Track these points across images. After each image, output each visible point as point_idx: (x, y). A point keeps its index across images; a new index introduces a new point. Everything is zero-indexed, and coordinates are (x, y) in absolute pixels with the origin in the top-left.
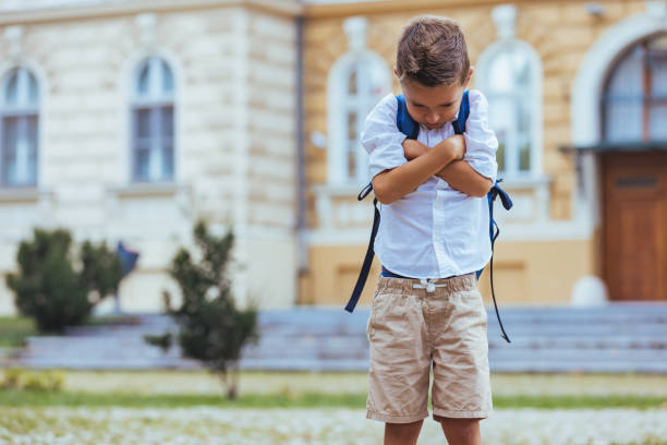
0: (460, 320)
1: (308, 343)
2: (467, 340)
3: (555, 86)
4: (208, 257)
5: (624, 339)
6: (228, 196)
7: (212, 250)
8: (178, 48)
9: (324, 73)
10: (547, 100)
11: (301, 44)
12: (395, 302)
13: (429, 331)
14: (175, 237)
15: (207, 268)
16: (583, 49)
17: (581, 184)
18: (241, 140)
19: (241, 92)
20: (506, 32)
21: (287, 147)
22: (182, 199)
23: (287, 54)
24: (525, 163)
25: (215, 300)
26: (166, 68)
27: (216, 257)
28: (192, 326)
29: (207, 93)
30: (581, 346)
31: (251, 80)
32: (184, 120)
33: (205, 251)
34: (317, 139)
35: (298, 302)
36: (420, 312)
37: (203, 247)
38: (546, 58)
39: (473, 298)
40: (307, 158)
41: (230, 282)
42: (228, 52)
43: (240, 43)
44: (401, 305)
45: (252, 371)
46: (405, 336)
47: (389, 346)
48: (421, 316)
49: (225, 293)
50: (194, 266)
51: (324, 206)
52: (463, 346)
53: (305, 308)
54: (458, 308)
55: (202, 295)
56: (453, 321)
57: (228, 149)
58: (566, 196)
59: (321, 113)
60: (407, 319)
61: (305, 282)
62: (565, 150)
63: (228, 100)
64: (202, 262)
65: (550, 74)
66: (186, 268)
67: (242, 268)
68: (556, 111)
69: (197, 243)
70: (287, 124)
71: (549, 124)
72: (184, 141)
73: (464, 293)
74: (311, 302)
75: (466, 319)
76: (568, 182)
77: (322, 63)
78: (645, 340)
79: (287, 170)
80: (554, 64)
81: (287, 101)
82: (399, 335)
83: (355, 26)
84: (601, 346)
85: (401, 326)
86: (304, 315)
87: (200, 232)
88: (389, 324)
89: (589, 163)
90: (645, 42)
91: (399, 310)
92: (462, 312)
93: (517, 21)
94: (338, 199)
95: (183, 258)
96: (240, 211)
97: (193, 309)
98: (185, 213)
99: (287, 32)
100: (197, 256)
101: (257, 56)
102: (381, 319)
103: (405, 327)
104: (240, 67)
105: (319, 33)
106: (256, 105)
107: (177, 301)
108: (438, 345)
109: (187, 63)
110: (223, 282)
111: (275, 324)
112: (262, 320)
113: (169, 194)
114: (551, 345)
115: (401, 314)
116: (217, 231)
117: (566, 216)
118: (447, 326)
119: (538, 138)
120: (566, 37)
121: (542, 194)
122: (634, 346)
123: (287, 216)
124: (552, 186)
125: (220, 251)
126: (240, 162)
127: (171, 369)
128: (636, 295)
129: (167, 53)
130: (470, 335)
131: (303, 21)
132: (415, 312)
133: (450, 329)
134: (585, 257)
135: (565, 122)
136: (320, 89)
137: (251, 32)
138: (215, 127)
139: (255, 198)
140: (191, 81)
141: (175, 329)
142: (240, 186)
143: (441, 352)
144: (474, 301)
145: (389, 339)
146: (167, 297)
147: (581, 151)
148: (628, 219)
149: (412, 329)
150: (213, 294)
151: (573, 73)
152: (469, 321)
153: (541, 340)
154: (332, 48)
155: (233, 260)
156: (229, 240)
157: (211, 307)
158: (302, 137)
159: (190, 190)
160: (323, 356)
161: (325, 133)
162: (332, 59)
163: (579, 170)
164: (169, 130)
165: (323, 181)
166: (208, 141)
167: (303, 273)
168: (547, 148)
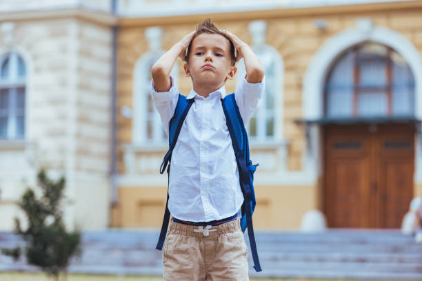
0: (227, 254)
1: (117, 255)
2: (232, 268)
3: (292, 78)
4: (47, 195)
5: (337, 255)
6: (62, 151)
7: (50, 190)
8: (29, 47)
9: (131, 66)
10: (287, 87)
11: (116, 46)
12: (181, 241)
13: (204, 262)
14: (24, 180)
15: (46, 203)
16: (312, 52)
17: (309, 146)
18: (72, 111)
19: (73, 78)
20: (259, 39)
21: (105, 117)
22: (29, 153)
23: (106, 52)
24: (270, 131)
25: (52, 225)
26: (21, 61)
27: (52, 194)
28: (35, 243)
29: (49, 79)
30: (307, 260)
31: (80, 70)
32: (32, 97)
33: (45, 191)
34: (126, 112)
35: (111, 226)
36: (198, 249)
37: (43, 188)
38: (286, 58)
39: (236, 238)
40: (118, 124)
41: (62, 212)
42: (64, 50)
43: (73, 43)
44: (185, 243)
45: (77, 274)
46: (186, 265)
47: (175, 271)
48: (199, 252)
49: (58, 220)
50: (37, 201)
51: (129, 159)
52: (228, 273)
53: (115, 230)
54: (225, 246)
55: (42, 221)
56: (222, 255)
57: (63, 117)
58: (298, 155)
59: (128, 94)
60: (188, 254)
61: (116, 212)
62: (298, 122)
63: (63, 84)
64: (42, 198)
65: (289, 69)
66: (32, 203)
67: (71, 203)
68: (292, 95)
69: (39, 185)
70: (105, 101)
71: (287, 104)
72: (32, 112)
73: (229, 234)
74: (120, 226)
75: (231, 253)
76: (300, 144)
77: (130, 59)
78: (351, 255)
79: (104, 133)
80: (291, 63)
81: (105, 85)
82: (182, 264)
83: (153, 34)
84: (321, 260)
85: (184, 258)
86: (115, 235)
87: (42, 177)
88: (177, 256)
89: (315, 132)
90: (356, 48)
91: (183, 247)
92: (228, 248)
93: (267, 32)
94: (140, 154)
95: (29, 196)
96: (71, 161)
97: (36, 231)
98: (31, 163)
99: (106, 36)
100: (39, 194)
101: (84, 53)
102: (170, 252)
103: (187, 259)
104: (72, 60)
105: (128, 37)
106: (83, 87)
107: (25, 226)
108: (211, 271)
109: (35, 57)
110: (57, 212)
111: (94, 241)
112: (85, 238)
113: (20, 149)
114: (286, 259)
115: (184, 249)
116: (53, 176)
117: (298, 168)
118: (217, 258)
119: (280, 113)
120: (300, 44)
121: (282, 153)
122: (345, 260)
123: (103, 165)
124: (289, 148)
125: (55, 190)
126: (72, 127)
127: (21, 271)
128: (347, 224)
129: (21, 50)
130: (234, 264)
131: (117, 29)
132: (194, 249)
133: (219, 261)
134: (310, 197)
135: (298, 103)
136: (128, 77)
137: (80, 36)
138: (55, 102)
139: (82, 152)
140: (38, 70)
141: (23, 245)
142: (71, 143)
143: (213, 276)
144: (237, 239)
145: (176, 267)
146: (18, 222)
147: (309, 123)
148: (341, 170)
149: (192, 260)
150: (50, 220)
151: (305, 69)
152: (233, 254)
153: (280, 255)
154: (137, 48)
155: (65, 197)
156: (62, 183)
157: (48, 231)
158: (115, 110)
159: (35, 145)
160: (127, 264)
161: (131, 107)
162: (137, 56)
163: (308, 136)
164: (22, 104)
165: (129, 141)
166: (48, 112)
167: (114, 206)
168: (286, 120)
